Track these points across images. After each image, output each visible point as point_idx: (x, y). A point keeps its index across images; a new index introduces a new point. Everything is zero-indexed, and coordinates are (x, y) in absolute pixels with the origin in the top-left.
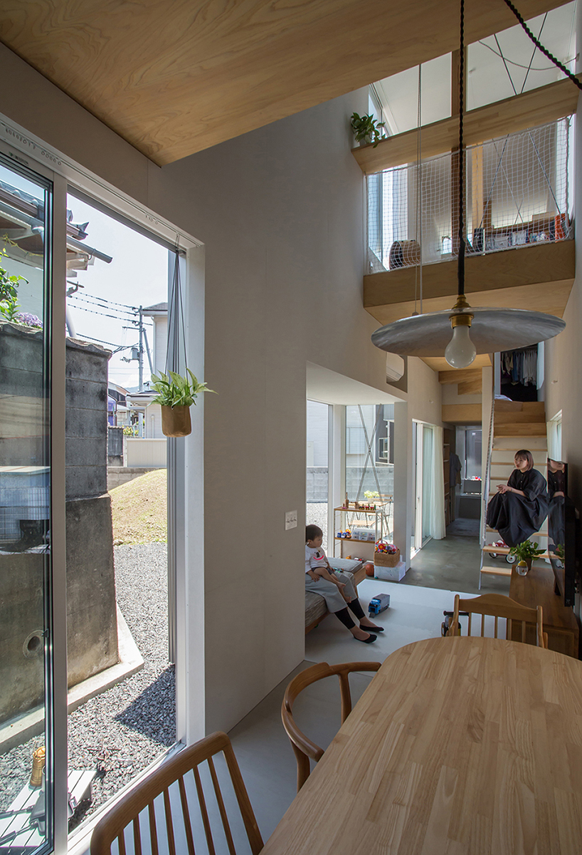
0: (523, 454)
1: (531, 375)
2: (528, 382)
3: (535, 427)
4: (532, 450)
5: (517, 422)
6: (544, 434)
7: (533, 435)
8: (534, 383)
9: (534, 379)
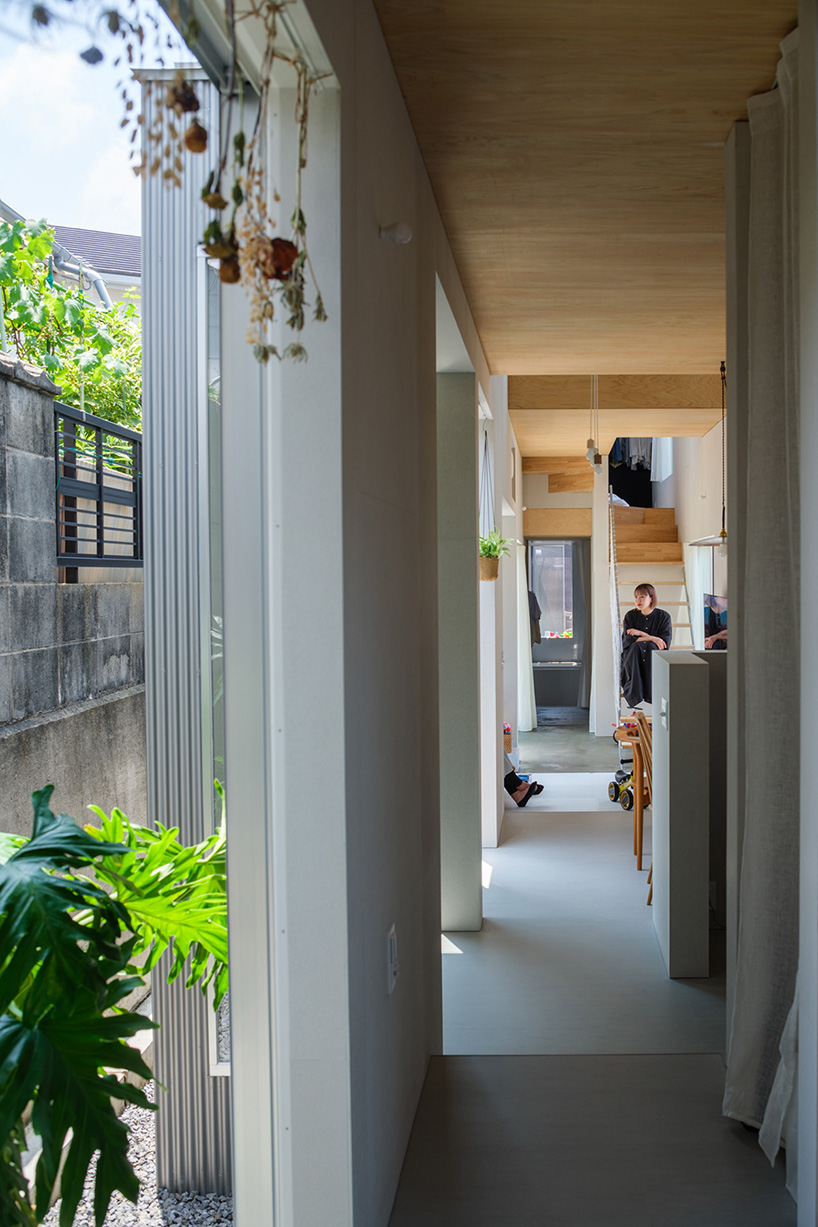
0: (644, 589)
1: (643, 452)
2: (637, 464)
3: (667, 548)
4: (657, 583)
5: (641, 541)
6: (679, 559)
7: (664, 561)
8: (646, 465)
9: (647, 460)
